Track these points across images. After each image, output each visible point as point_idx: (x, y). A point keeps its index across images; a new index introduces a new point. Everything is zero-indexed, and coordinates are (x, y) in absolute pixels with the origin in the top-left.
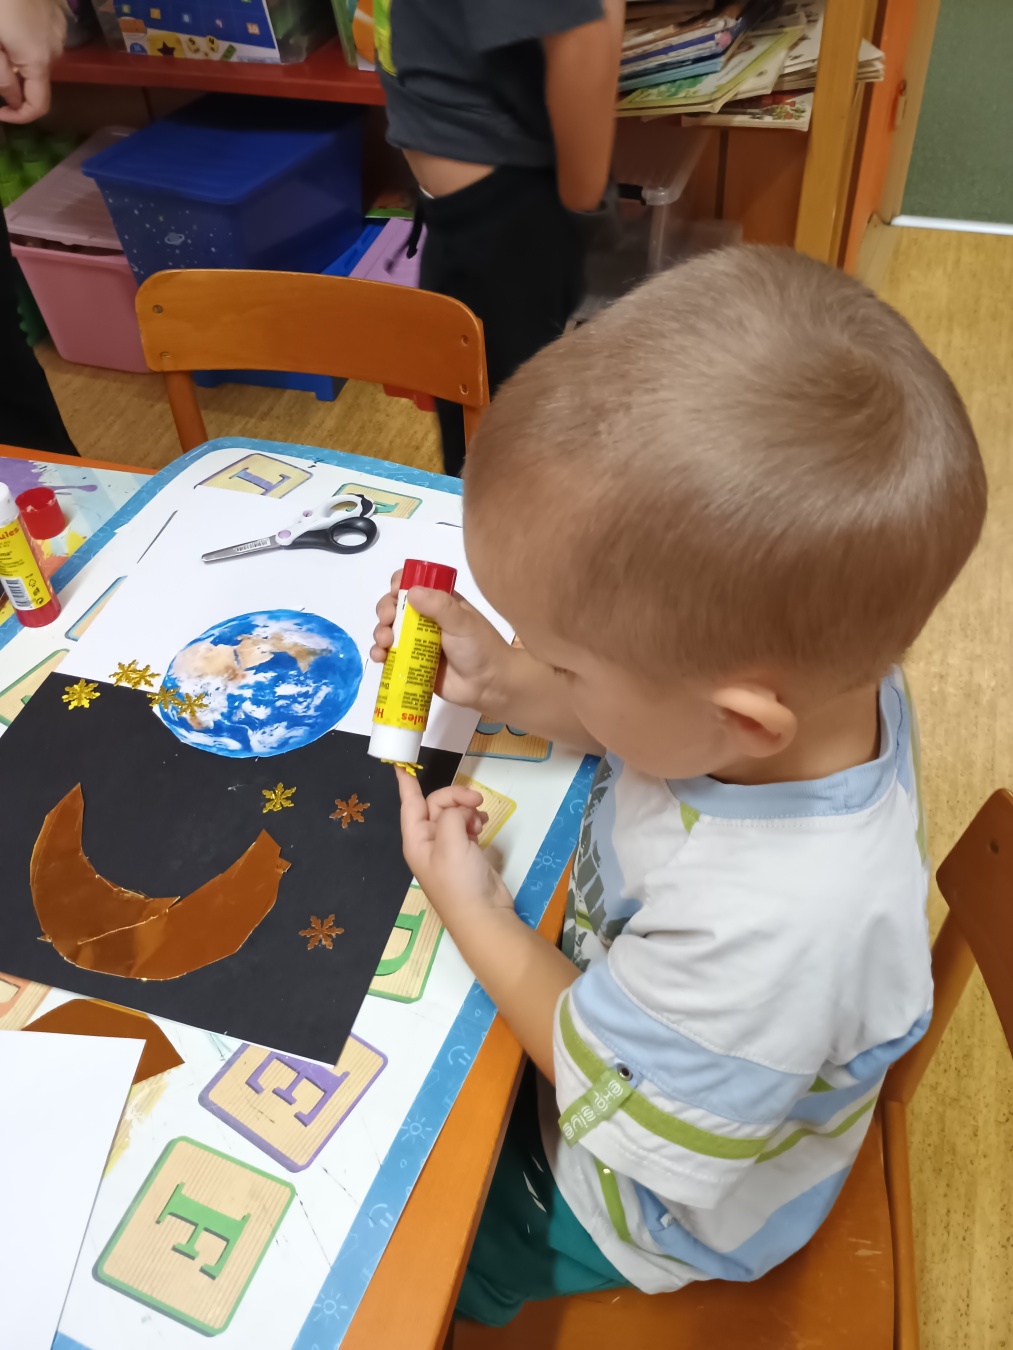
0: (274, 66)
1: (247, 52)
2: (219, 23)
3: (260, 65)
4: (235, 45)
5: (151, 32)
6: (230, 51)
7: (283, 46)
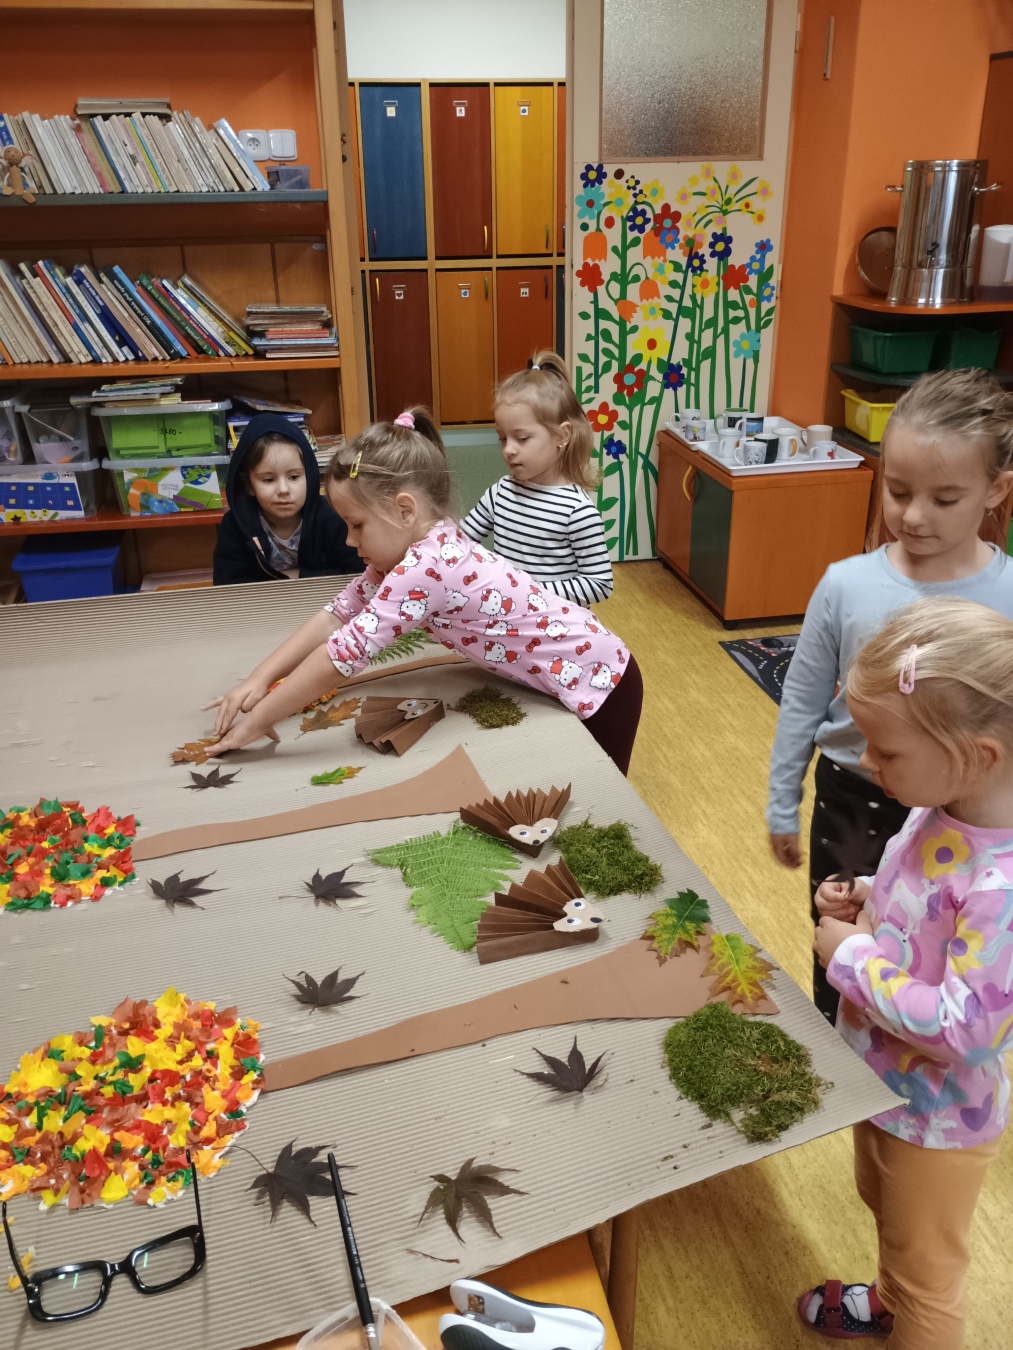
0: (81, 519)
1: (63, 514)
2: (51, 502)
3: (73, 519)
4: (59, 512)
5: (8, 510)
6: (56, 515)
7: (86, 510)
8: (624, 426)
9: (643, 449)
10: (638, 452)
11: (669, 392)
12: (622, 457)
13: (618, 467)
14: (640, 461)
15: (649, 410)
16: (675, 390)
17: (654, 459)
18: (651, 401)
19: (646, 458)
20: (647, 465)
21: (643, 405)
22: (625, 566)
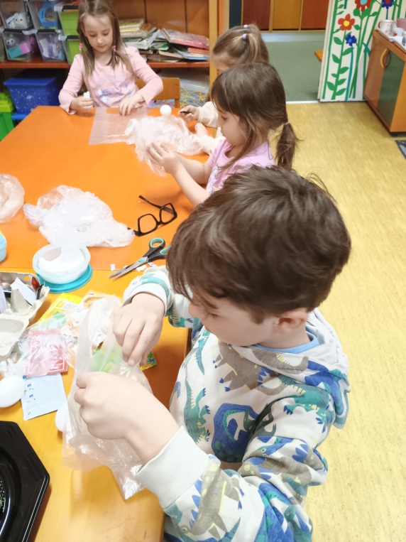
8: (358, 28)
9: (365, 42)
10: (362, 43)
11: (384, 9)
12: (354, 45)
13: (351, 50)
14: (363, 48)
15: (372, 19)
16: (387, 8)
17: (370, 47)
18: (373, 15)
19: (366, 46)
20: (366, 50)
21: (369, 16)
22: (348, 104)
